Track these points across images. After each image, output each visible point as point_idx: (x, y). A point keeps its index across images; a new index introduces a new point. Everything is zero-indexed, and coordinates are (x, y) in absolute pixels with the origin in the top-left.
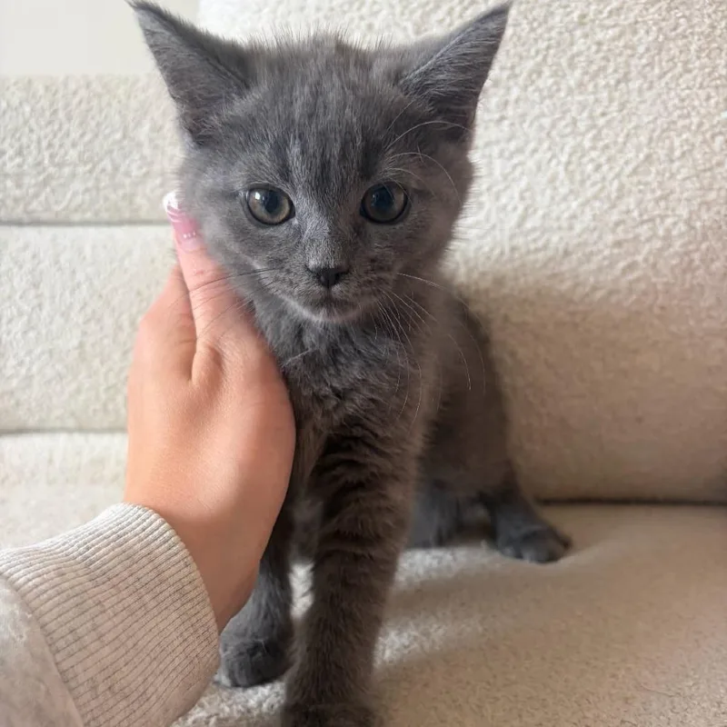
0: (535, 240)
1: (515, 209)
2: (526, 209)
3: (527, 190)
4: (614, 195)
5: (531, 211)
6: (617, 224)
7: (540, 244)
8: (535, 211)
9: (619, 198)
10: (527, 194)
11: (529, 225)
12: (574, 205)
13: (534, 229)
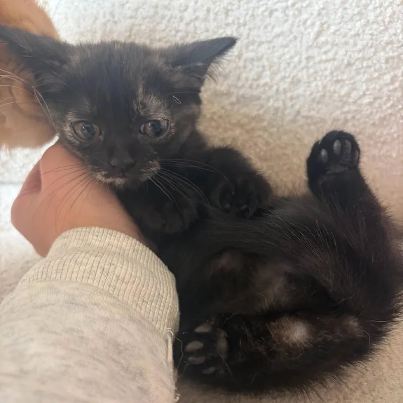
0: (326, 53)
1: (313, 24)
2: (322, 25)
3: (323, 9)
4: (387, 20)
5: (325, 26)
6: (387, 44)
7: (330, 55)
8: (328, 28)
9: (390, 22)
10: (324, 12)
11: (322, 39)
12: (358, 24)
13: (326, 43)
